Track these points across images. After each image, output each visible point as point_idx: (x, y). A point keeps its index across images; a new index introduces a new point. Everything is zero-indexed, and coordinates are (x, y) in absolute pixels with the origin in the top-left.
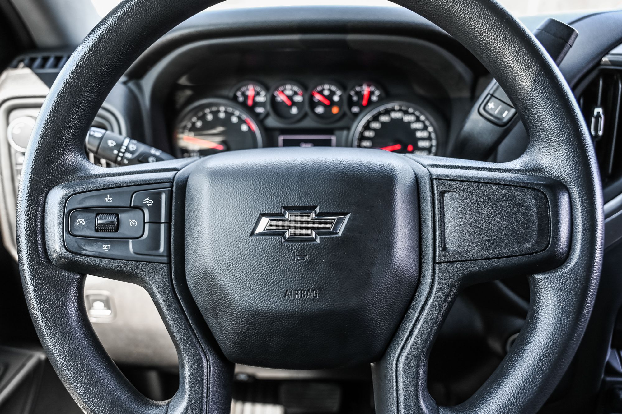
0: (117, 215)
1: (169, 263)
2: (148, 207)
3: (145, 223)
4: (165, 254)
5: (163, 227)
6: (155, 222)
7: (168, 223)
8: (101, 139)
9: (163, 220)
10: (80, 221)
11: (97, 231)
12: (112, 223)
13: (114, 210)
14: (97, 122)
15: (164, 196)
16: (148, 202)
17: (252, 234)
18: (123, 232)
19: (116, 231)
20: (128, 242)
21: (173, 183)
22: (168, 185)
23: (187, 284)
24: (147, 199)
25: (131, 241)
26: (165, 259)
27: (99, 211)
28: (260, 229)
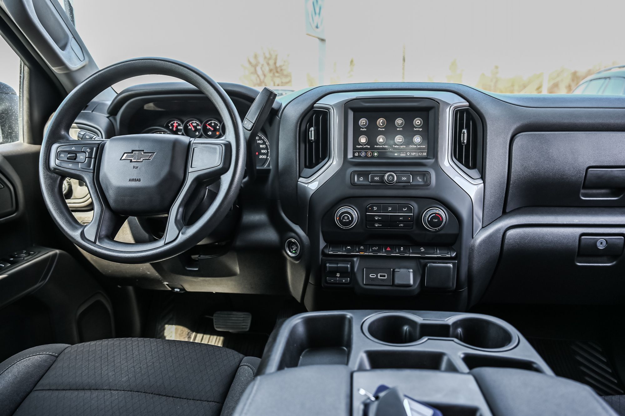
0: (76, 154)
1: (94, 173)
2: (88, 152)
3: (86, 157)
4: (92, 169)
5: (93, 160)
6: (90, 157)
7: (95, 158)
8: (84, 135)
9: (93, 157)
10: (62, 155)
11: (68, 159)
12: (74, 157)
13: (75, 153)
14: (73, 126)
15: (95, 149)
16: (88, 150)
17: (121, 160)
18: (78, 160)
19: (75, 159)
20: (79, 164)
21: (99, 145)
22: (97, 145)
23: (99, 181)
24: (88, 149)
25: (80, 163)
26: (92, 171)
27: (69, 152)
28: (124, 158)
